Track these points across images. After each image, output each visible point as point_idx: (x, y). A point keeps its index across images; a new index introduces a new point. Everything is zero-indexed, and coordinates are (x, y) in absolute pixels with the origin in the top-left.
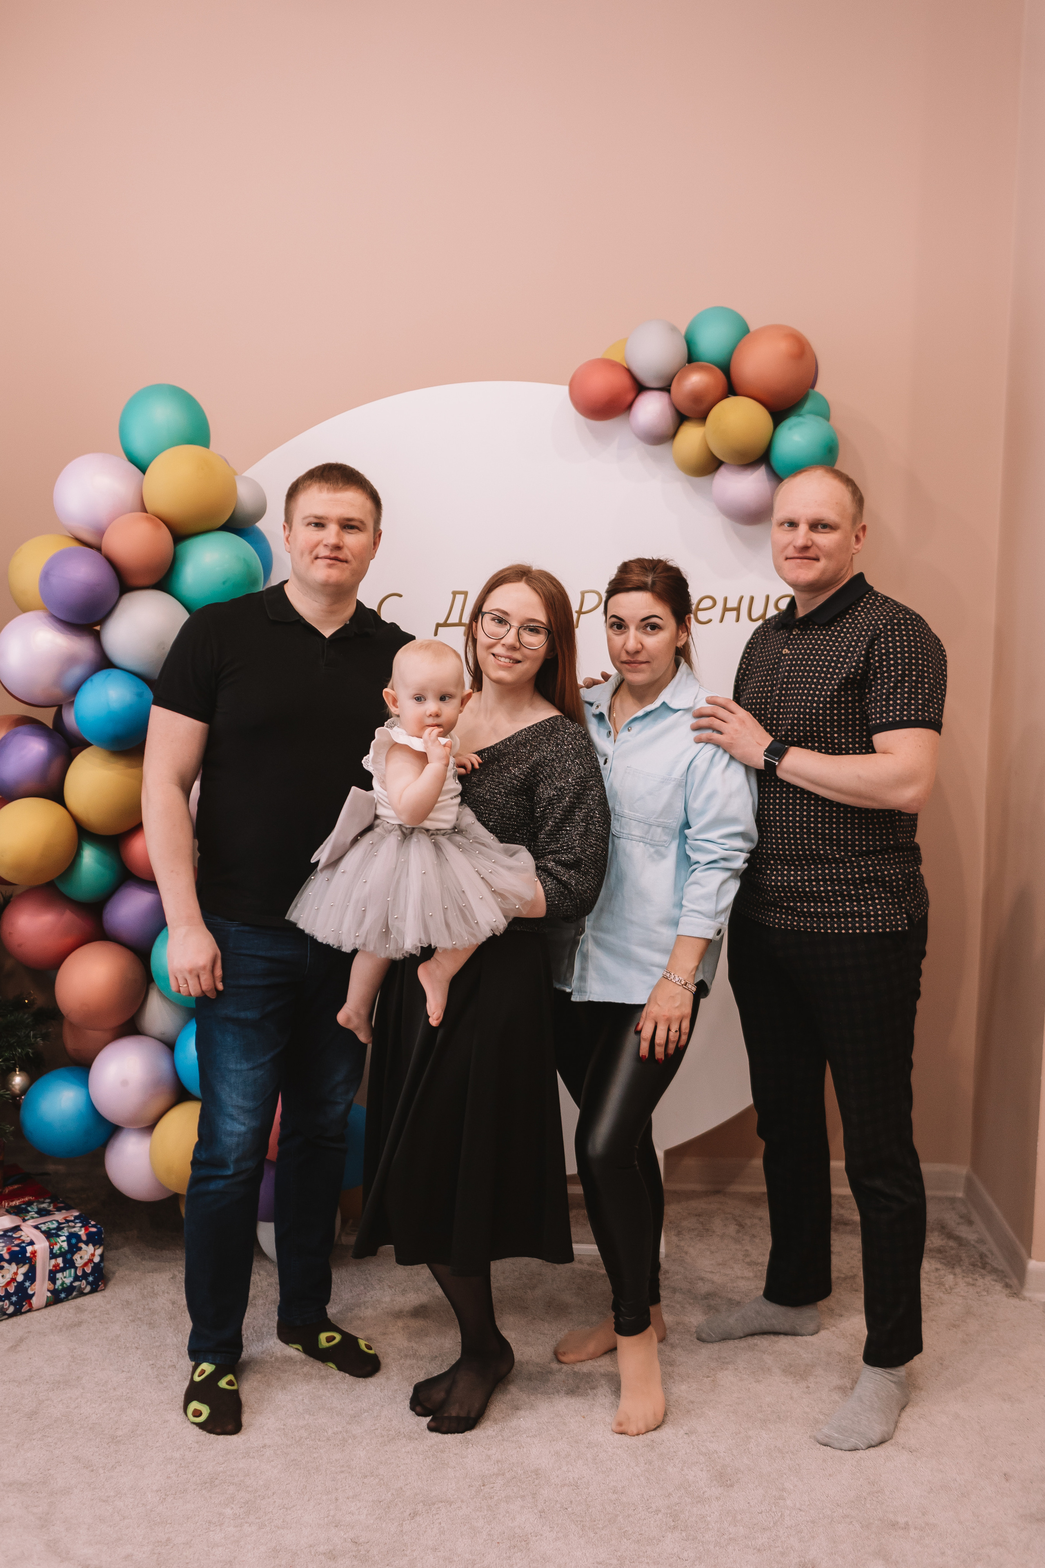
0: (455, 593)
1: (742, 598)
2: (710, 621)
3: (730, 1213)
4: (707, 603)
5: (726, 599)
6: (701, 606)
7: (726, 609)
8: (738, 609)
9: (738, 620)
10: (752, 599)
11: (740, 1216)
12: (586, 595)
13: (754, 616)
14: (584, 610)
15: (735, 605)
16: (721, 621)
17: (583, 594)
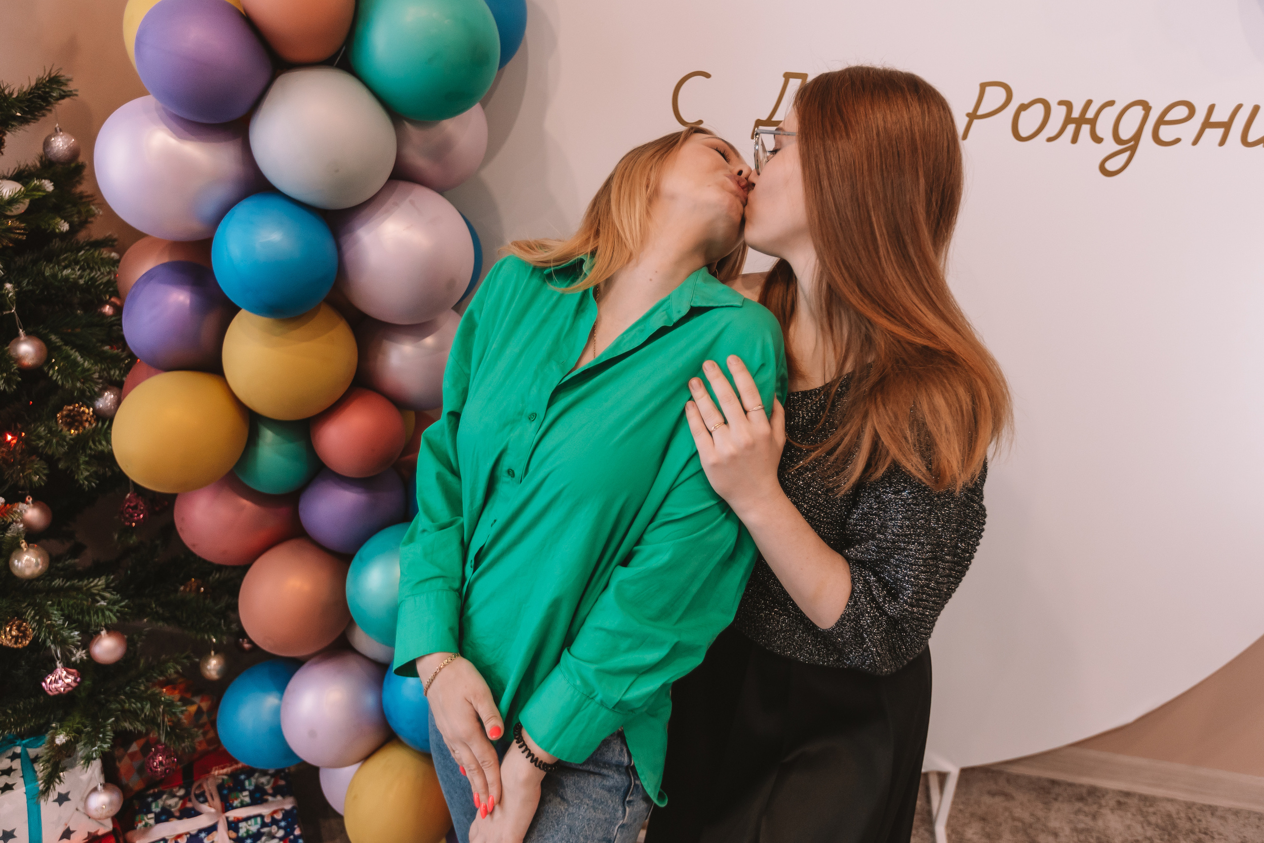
0: (788, 76)
1: (1240, 106)
2: (1178, 141)
3: (1019, 820)
4: (1181, 112)
5: (1211, 108)
6: (1168, 118)
7: (1207, 124)
8: (1227, 126)
9: (1222, 143)
10: (1256, 109)
11: (1031, 826)
12: (989, 89)
13: (1251, 138)
14: (981, 112)
15: (1225, 119)
16: (1195, 142)
17: (983, 86)
